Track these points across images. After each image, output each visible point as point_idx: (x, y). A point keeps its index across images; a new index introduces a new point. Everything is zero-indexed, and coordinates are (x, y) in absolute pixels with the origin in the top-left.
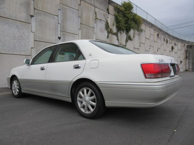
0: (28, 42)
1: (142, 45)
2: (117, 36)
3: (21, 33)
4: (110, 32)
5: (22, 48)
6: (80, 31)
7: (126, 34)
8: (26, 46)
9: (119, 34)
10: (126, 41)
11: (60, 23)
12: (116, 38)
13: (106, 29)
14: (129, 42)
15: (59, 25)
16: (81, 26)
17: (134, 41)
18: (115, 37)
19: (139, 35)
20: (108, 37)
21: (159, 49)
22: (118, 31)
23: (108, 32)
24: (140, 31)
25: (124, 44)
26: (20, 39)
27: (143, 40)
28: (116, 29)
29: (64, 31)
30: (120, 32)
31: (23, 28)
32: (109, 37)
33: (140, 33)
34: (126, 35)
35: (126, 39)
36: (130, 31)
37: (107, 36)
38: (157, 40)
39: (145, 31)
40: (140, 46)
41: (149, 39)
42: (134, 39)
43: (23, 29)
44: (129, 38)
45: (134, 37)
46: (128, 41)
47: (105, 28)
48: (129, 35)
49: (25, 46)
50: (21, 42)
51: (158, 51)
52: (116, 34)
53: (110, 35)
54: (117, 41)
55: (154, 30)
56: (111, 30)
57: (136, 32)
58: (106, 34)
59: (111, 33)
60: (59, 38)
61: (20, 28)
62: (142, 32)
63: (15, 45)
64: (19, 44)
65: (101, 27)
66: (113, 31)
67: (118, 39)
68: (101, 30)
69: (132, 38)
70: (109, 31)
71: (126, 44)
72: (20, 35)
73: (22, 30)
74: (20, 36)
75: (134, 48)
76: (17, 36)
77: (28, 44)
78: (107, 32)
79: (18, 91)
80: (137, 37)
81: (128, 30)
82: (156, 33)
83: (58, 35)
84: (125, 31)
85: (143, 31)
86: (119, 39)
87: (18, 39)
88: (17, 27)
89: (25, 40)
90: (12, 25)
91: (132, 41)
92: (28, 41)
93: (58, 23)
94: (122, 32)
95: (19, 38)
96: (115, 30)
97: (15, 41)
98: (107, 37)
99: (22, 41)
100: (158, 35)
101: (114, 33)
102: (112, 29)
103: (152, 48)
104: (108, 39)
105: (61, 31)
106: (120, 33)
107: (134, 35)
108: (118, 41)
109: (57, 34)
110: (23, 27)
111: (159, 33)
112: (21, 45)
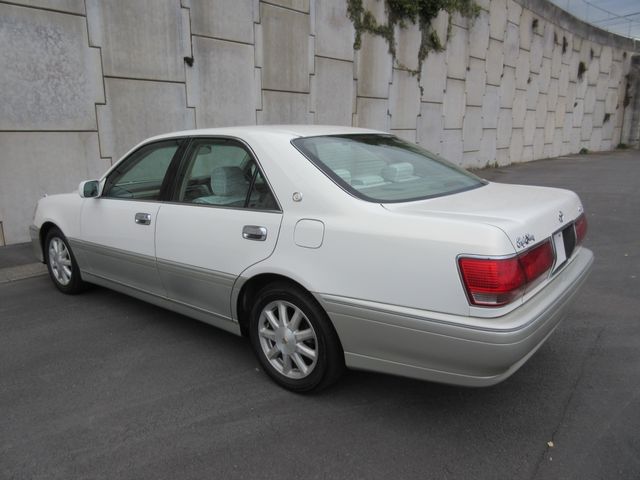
0: (84, 83)
1: (475, 65)
2: (390, 40)
3: (54, 53)
4: (364, 25)
5: (64, 106)
6: (259, 28)
7: (422, 28)
8: (76, 98)
9: (396, 29)
10: (420, 55)
11: (187, 4)
12: (387, 47)
13: (349, 14)
14: (432, 55)
15: (184, 12)
16: (261, 12)
17: (447, 52)
18: (381, 43)
19: (468, 29)
20: (357, 45)
21: (534, 77)
22: (392, 21)
23: (359, 28)
24: (470, 12)
25: (415, 67)
26: (53, 77)
27: (480, 46)
28: (386, 12)
29: (202, 33)
30: (399, 22)
31: (59, 35)
32: (363, 44)
33: (471, 21)
34: (420, 33)
35: (422, 47)
36: (436, 16)
37: (353, 41)
38: (532, 42)
39: (488, 12)
40: (468, 69)
41: (502, 42)
42: (448, 47)
44: (432, 44)
45: (448, 37)
46: (426, 53)
47: (349, 10)
48: (431, 31)
49: (73, 99)
51: (529, 81)
52: (386, 33)
53: (365, 36)
54: (390, 57)
55: (523, 7)
56: (368, 17)
57: (458, 17)
58: (352, 32)
59: (366, 28)
60: (189, 61)
61: (51, 37)
62: (477, 16)
63: (39, 100)
64: (53, 95)
65: (334, 9)
66: (375, 21)
67: (392, 51)
68: (334, 22)
69: (442, 42)
70: (362, 20)
71: (420, 64)
72: (51, 61)
73: (56, 43)
74: (53, 63)
75: (448, 78)
76: (44, 67)
77: (83, 91)
78: (356, 28)
79: (69, 273)
80: (458, 36)
81: (427, 15)
82: (529, 17)
83: (182, 50)
84: (418, 18)
85: (482, 13)
86: (397, 48)
87: (46, 77)
88: (37, 31)
89: (73, 79)
90: (20, 26)
91: (441, 55)
92: (81, 79)
93: (182, 7)
94: (407, 22)
95: (52, 73)
96: (381, 18)
97: (40, 83)
98: (355, 44)
99: (63, 82)
100: (535, 24)
101: (380, 27)
102: (373, 13)
103: (508, 73)
104: (359, 52)
105: (191, 35)
106: (402, 26)
107: (449, 30)
108: (394, 57)
109: (178, 48)
110: (59, 32)
111: (537, 17)
112: (60, 95)
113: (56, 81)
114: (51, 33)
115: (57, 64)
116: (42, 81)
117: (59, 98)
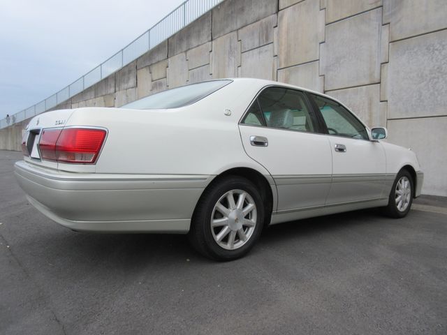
3: (437, 61)
5: (439, 98)
26: (434, 78)
31: (443, 46)
43: (443, 49)
50: (436, 83)
61: (437, 50)
63: (421, 96)
64: (432, 91)
73: (440, 53)
74: (436, 68)
76: (428, 72)
87: (428, 79)
88: (427, 49)
90: (415, 50)
95: (433, 75)
97: (423, 85)
99: (441, 79)
110: (443, 43)
112: (437, 90)
113: (436, 80)
114: (438, 46)
115: (438, 68)
116: (425, 82)
117: (436, 93)
